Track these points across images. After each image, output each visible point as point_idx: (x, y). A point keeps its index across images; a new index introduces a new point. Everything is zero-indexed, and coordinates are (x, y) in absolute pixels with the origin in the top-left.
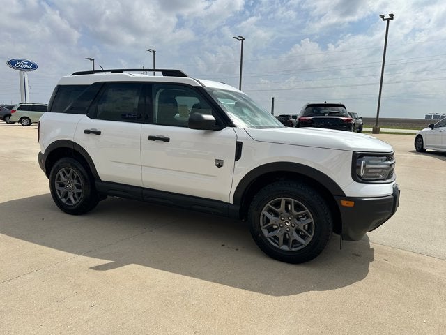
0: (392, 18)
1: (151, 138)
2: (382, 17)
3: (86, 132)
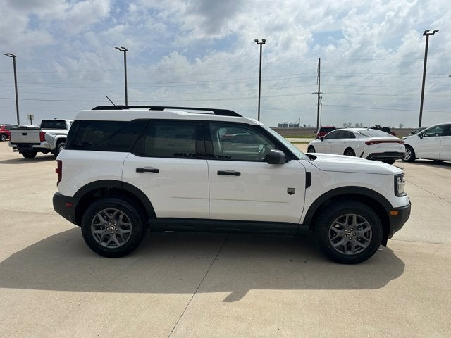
0: (264, 43)
1: (220, 173)
2: (257, 41)
3: (139, 170)
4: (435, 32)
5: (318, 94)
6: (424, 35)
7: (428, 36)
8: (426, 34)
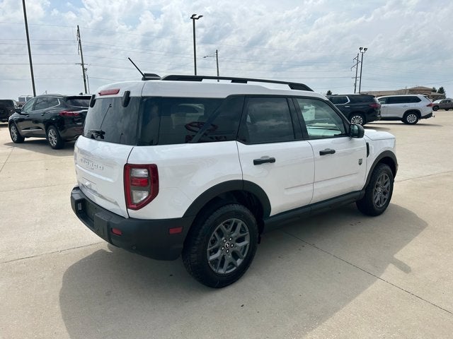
3: (257, 162)
4: (199, 17)
5: (83, 64)
6: (192, 18)
7: (194, 19)
8: (193, 18)
